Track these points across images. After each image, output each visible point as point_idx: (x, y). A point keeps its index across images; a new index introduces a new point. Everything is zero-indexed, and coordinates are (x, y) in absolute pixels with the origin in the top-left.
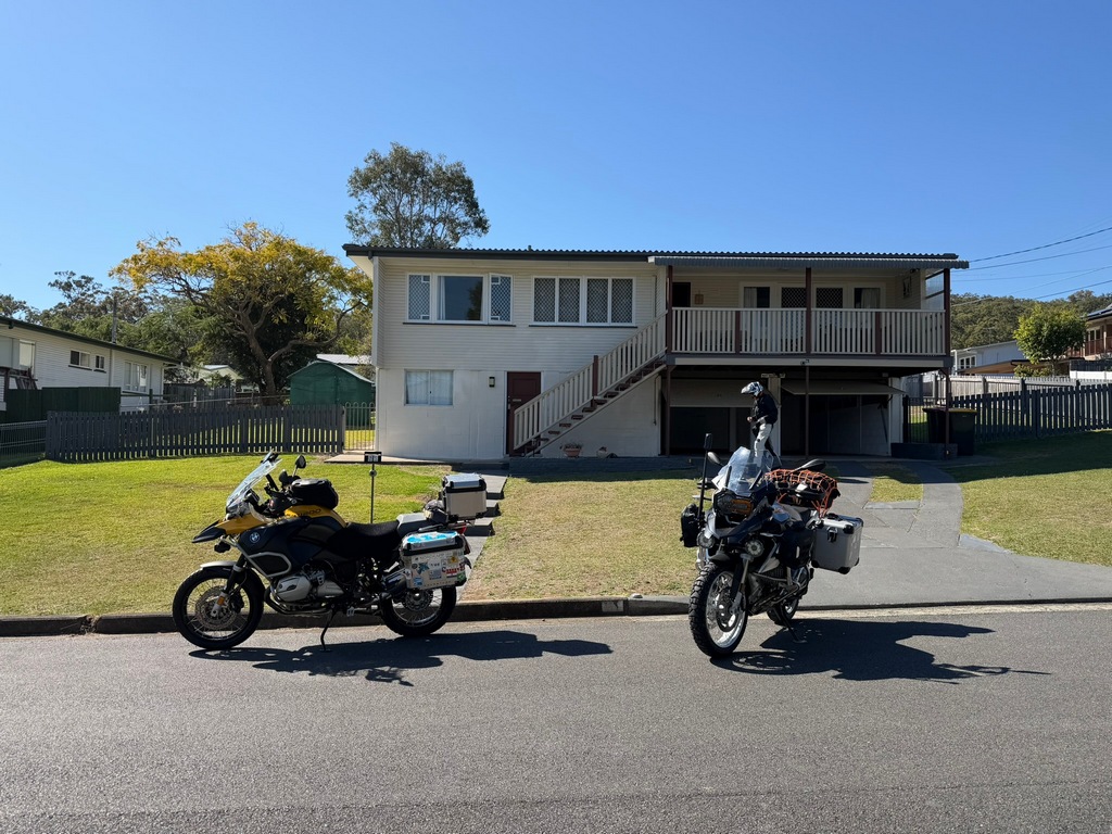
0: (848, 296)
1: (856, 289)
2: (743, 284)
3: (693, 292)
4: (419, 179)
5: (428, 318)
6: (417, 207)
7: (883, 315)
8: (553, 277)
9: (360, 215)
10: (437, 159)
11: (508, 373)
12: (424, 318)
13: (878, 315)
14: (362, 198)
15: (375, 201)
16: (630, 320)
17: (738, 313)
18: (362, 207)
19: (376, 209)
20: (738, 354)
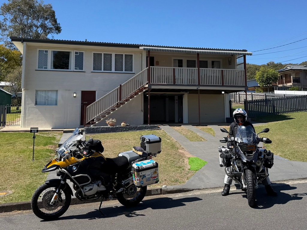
0: (210, 64)
1: (212, 61)
2: (173, 58)
3: (155, 60)
4: (32, 10)
5: (47, 68)
6: (30, 21)
7: (224, 71)
8: (101, 53)
9: (5, 23)
10: (40, 2)
11: (82, 91)
12: (45, 68)
13: (222, 71)
14: (6, 16)
15: (12, 17)
16: (132, 71)
17: (174, 69)
18: (5, 20)
19: (12, 21)
20: (174, 84)
